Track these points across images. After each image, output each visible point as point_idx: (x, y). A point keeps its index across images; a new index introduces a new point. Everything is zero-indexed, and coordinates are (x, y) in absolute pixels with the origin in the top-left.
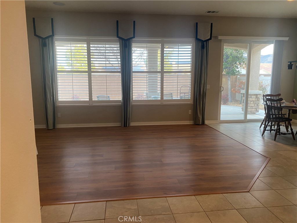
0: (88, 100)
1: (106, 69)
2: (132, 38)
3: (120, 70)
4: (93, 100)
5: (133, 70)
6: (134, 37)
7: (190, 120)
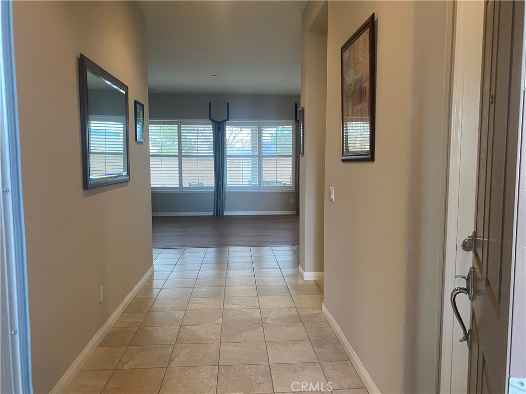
0: (178, 186)
1: (198, 153)
2: (225, 121)
3: (213, 154)
4: (183, 186)
5: (227, 154)
6: (228, 120)
7: (291, 210)
